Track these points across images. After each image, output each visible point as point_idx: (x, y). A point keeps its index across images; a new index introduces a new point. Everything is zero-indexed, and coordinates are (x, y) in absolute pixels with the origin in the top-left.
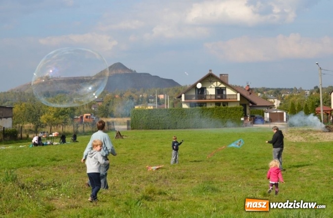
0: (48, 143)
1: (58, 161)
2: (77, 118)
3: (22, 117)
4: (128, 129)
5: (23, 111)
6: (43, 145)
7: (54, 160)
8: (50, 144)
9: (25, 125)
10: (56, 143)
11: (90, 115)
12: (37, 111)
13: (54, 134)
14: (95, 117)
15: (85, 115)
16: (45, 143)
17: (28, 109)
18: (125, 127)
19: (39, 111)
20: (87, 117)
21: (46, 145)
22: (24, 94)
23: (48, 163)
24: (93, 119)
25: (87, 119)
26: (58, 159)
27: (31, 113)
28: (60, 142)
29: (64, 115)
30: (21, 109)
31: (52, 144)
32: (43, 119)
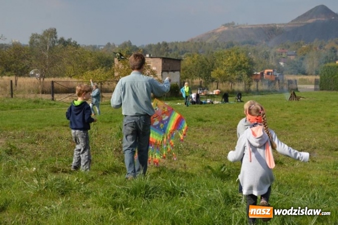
0: (208, 101)
1: (205, 121)
2: (257, 75)
3: (194, 71)
4: (315, 89)
5: (195, 64)
6: (202, 103)
7: (201, 120)
8: (209, 103)
9: (194, 81)
10: (217, 102)
11: (272, 71)
12: (210, 65)
13: (216, 92)
14: (278, 74)
15: (266, 71)
16: (203, 102)
17: (200, 62)
18: (312, 87)
19: (213, 65)
20: (268, 73)
21: (205, 103)
22: (205, 45)
23: (194, 123)
24: (276, 75)
25: (268, 76)
26: (205, 119)
27: (203, 67)
28: (222, 101)
29: (240, 70)
30: (193, 62)
31: (212, 103)
32: (214, 74)
